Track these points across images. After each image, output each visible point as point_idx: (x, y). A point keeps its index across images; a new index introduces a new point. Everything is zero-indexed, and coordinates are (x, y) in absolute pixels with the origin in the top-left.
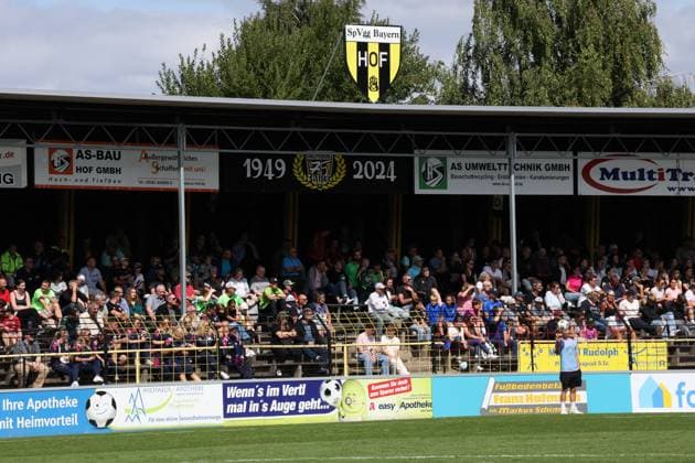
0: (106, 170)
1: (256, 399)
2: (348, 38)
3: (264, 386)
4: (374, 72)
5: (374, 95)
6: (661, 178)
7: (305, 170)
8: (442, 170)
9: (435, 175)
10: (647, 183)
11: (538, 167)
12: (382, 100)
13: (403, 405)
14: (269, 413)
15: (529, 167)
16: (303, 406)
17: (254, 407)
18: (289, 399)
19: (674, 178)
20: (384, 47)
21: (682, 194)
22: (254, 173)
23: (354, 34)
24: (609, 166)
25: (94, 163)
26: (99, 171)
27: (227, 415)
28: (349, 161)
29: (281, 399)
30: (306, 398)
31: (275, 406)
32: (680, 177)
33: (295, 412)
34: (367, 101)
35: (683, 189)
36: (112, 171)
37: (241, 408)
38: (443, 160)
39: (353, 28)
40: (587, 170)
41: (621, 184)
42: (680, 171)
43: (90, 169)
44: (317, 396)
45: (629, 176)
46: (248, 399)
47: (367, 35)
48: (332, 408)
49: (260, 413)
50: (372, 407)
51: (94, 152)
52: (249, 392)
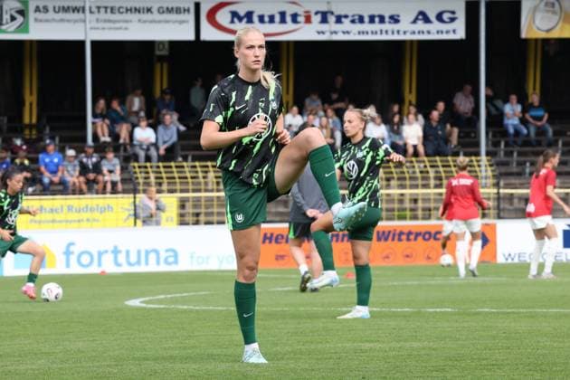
6: (308, 20)
8: (22, 12)
9: (13, 18)
10: (290, 26)
11: (149, 10)
15: (137, 10)
19: (324, 21)
21: (335, 37)
24: (242, 8)
32: (332, 19)
35: (336, 33)
42: (332, 13)
45: (266, 19)
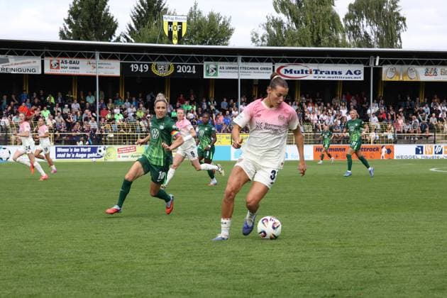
0: (73, 68)
1: (69, 153)
2: (164, 20)
3: (73, 148)
4: (175, 33)
5: (175, 41)
6: (311, 73)
7: (157, 68)
8: (216, 69)
9: (213, 71)
10: (305, 75)
11: (258, 69)
12: (179, 43)
13: (132, 156)
14: (74, 158)
15: (253, 68)
16: (89, 155)
17: (69, 155)
18: (83, 153)
19: (316, 73)
20: (180, 24)
21: (320, 79)
22: (135, 69)
23: (167, 18)
24: (289, 68)
25: (68, 65)
26: (70, 68)
27: (57, 158)
28: (175, 66)
29: (80, 153)
30: (91, 153)
31: (77, 155)
32: (319, 72)
33: (86, 157)
34: (172, 43)
35: (320, 77)
36: (76, 68)
37: (63, 156)
38: (217, 66)
39: (166, 16)
40: (279, 70)
41: (293, 75)
42: (319, 70)
43: (67, 67)
44: (95, 152)
45: (297, 72)
46: (66, 153)
47: (172, 19)
48: (102, 157)
49: (71, 157)
50: (119, 157)
51: (68, 61)
52: (67, 150)
